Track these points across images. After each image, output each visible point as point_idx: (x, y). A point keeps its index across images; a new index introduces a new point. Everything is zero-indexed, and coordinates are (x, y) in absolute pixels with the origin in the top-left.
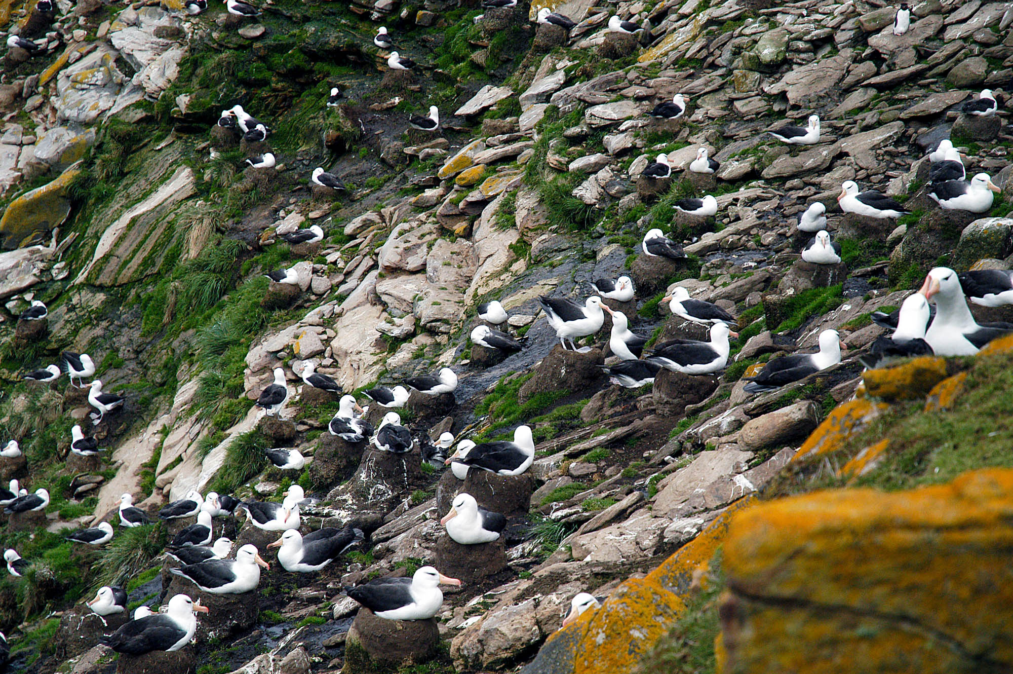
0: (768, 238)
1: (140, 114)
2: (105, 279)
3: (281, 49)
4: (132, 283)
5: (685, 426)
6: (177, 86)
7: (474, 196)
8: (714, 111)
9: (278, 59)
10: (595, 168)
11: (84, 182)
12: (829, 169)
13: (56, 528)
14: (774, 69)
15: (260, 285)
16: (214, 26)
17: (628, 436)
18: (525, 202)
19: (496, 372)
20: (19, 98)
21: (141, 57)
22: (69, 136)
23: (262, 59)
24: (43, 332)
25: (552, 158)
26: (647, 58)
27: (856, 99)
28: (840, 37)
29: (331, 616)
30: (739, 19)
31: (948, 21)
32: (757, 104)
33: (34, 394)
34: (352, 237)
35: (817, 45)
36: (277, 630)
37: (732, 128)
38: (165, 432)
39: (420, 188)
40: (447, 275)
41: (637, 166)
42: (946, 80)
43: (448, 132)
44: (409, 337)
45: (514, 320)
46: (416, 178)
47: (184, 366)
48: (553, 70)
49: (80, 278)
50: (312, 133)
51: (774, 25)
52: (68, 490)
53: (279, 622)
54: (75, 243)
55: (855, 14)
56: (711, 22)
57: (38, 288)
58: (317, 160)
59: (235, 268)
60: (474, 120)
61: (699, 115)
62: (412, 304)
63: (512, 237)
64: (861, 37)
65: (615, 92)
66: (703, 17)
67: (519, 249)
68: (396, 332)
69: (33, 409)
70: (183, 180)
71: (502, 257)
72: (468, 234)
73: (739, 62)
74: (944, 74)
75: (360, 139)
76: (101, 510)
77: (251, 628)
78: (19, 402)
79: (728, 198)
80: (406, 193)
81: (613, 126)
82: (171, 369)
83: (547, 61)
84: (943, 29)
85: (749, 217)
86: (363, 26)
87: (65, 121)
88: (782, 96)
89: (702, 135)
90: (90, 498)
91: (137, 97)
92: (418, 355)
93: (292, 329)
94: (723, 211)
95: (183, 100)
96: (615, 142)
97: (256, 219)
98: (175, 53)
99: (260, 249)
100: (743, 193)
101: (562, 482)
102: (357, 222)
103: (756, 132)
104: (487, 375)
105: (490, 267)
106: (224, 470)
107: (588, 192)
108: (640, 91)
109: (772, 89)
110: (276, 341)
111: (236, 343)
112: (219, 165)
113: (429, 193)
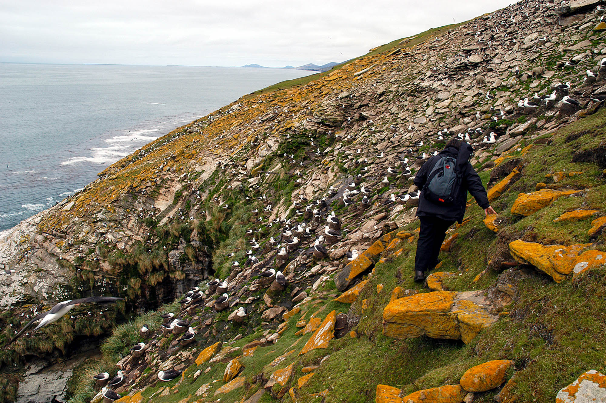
0: (376, 174)
1: (272, 154)
2: (268, 182)
3: (294, 143)
4: (272, 183)
5: (365, 213)
6: (278, 150)
7: (327, 167)
8: (366, 152)
9: (294, 144)
10: (347, 162)
11: (264, 166)
12: (385, 161)
13: (263, 224)
14: (375, 144)
15: (293, 183)
16: (284, 140)
17: (356, 215)
18: (336, 168)
19: (333, 198)
20: (253, 153)
21: (272, 145)
22: (261, 159)
23: (291, 144)
24: (259, 191)
25: (340, 160)
26: (355, 142)
27: (389, 149)
28: (385, 139)
29: (309, 247)
30: (369, 136)
31: (403, 135)
32: (373, 150)
33: (258, 202)
34: (308, 174)
35: (382, 140)
36: (301, 250)
37: (369, 154)
38: (279, 207)
39: (318, 165)
40: (324, 180)
41: (354, 161)
42: (403, 146)
43: (322, 156)
44: (318, 191)
45: (335, 189)
46: (317, 164)
47: (281, 196)
48: (339, 145)
49: (264, 182)
50: (300, 156)
51: (375, 137)
52: (264, 218)
53: (301, 248)
54: (263, 176)
55: (388, 135)
56: (364, 136)
57: (258, 184)
58: (301, 161)
59: (289, 180)
60: (326, 153)
61: (363, 152)
62: (318, 185)
63: (334, 174)
64: (389, 139)
65: (349, 149)
66: (363, 136)
67: (335, 176)
68: (316, 190)
69: (258, 204)
70: (280, 165)
71: (332, 177)
72: (327, 173)
73: (369, 143)
74: (403, 145)
75: (308, 157)
76: (270, 221)
77: (297, 250)
78: (256, 203)
79: (369, 167)
80: (316, 166)
81: (349, 155)
82: (280, 197)
83: (338, 143)
84: (402, 137)
85: (373, 171)
86: (307, 138)
87: (260, 156)
88: (377, 149)
89: (364, 156)
90: (268, 219)
91: (272, 152)
92: (320, 194)
93: (299, 190)
94: (368, 169)
95: (279, 152)
96: (350, 157)
97: (292, 171)
98: (277, 144)
99: (293, 176)
100: (372, 166)
101: (345, 223)
102: (308, 171)
103: (373, 155)
104: (331, 199)
105: (330, 179)
106: (289, 214)
107: (346, 166)
108: (353, 149)
109: (376, 148)
110: (296, 192)
111: (290, 192)
112: (285, 162)
113: (320, 166)
